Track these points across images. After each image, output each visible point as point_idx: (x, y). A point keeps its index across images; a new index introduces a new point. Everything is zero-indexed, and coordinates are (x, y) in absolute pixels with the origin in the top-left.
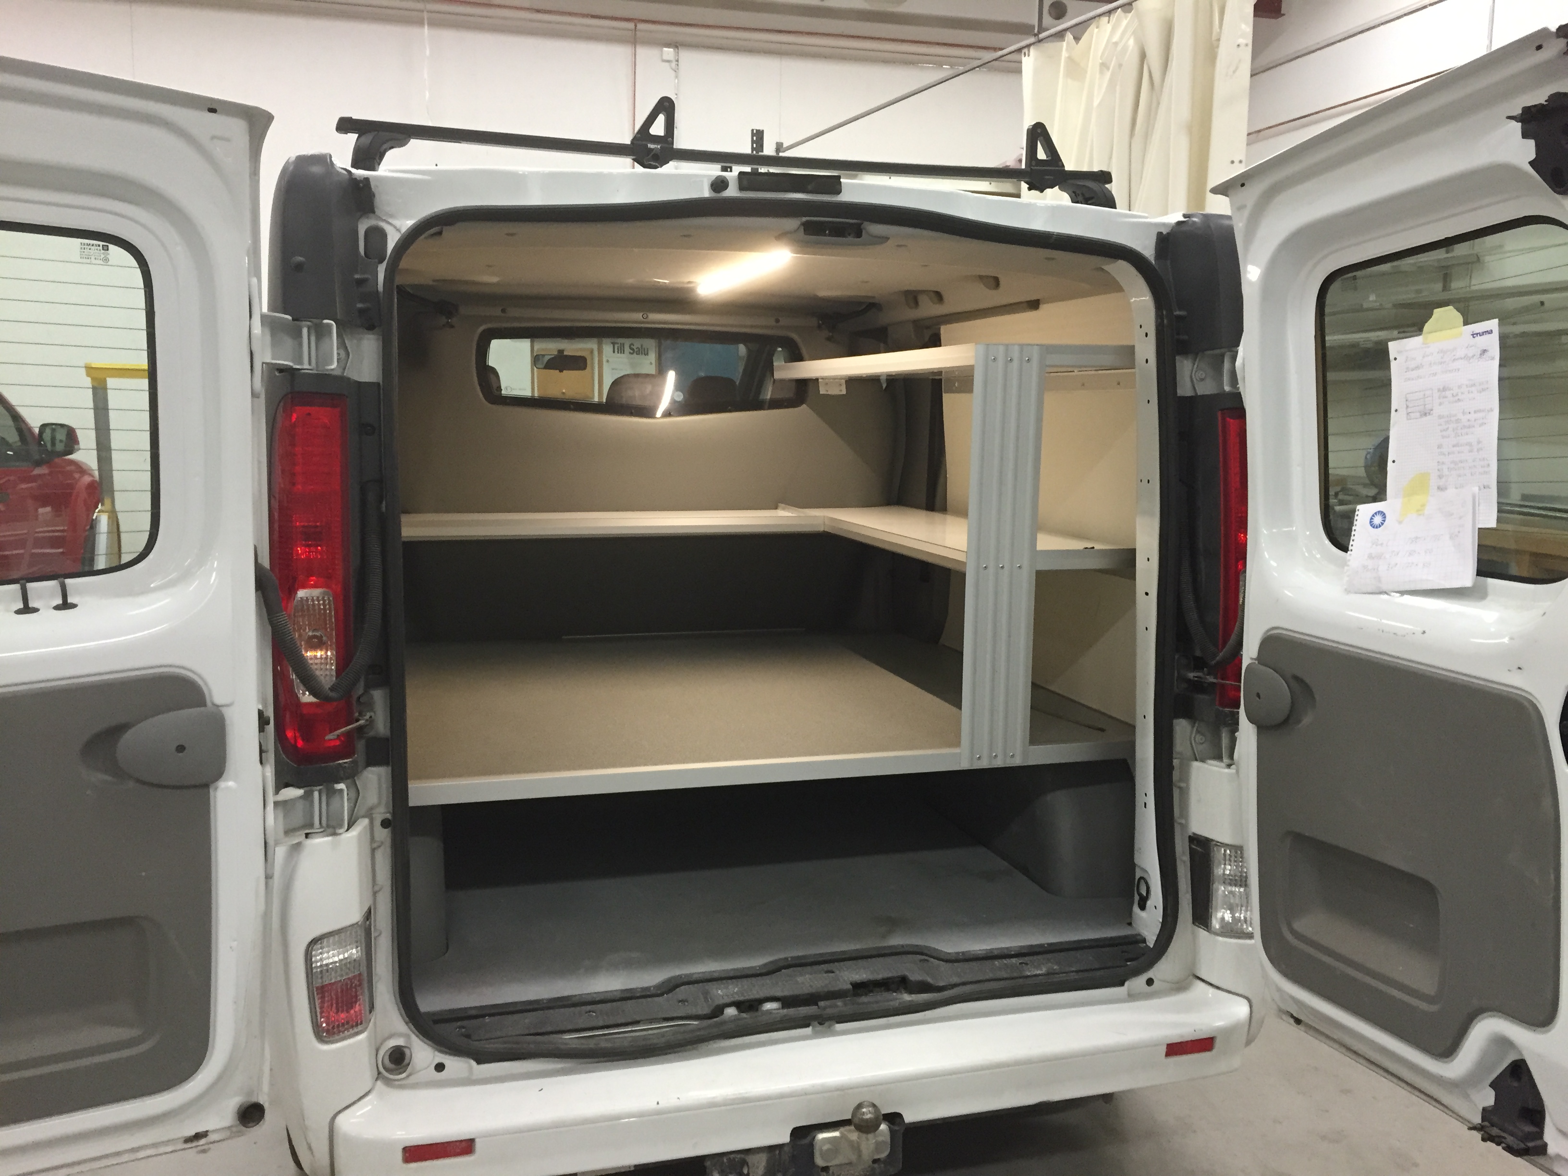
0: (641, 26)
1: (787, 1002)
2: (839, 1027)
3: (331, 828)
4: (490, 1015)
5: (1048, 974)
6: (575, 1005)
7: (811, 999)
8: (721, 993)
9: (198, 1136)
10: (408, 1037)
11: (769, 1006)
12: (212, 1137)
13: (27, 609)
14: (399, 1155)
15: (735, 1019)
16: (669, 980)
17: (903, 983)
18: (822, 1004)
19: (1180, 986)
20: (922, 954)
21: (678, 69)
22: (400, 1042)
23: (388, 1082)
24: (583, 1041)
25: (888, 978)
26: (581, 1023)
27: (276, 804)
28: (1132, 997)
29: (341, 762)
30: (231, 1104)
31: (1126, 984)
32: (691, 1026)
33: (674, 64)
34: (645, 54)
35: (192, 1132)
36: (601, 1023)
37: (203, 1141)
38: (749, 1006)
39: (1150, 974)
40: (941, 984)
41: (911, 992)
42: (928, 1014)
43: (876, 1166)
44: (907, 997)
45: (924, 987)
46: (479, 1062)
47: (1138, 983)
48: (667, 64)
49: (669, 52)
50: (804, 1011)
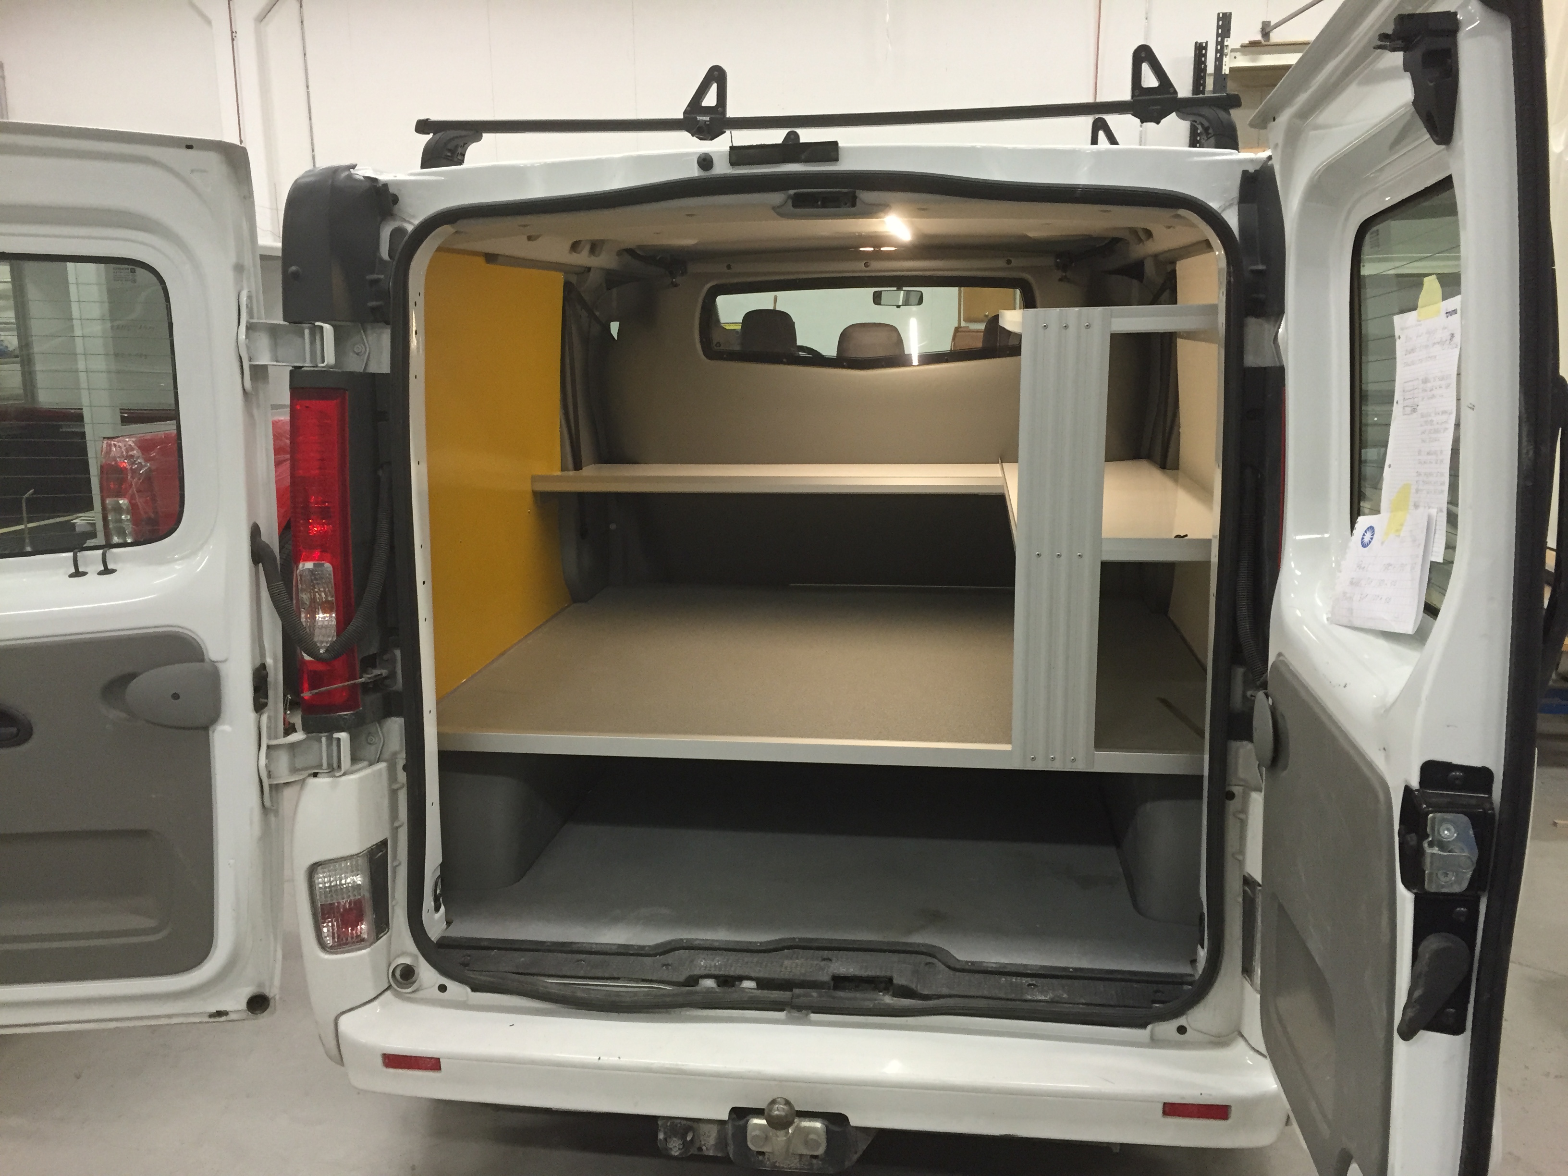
1: (763, 984)
2: (814, 1017)
3: (334, 768)
4: (499, 949)
5: (1052, 1002)
6: (573, 952)
7: (786, 985)
8: (703, 963)
9: (219, 1014)
10: (416, 956)
11: (748, 984)
12: (232, 1016)
13: (78, 574)
14: (379, 1061)
15: (709, 990)
16: (669, 942)
17: (885, 984)
18: (797, 991)
19: (1220, 1041)
20: (930, 955)
22: (407, 961)
23: (398, 995)
24: (561, 987)
25: (878, 977)
26: (565, 971)
27: (271, 748)
28: (1155, 1042)
29: (340, 714)
30: (246, 992)
31: (1149, 1027)
32: (664, 991)
35: (213, 1010)
36: (581, 974)
37: (223, 1018)
38: (727, 981)
39: (1182, 1021)
40: (926, 992)
41: (894, 995)
42: (910, 1020)
43: (814, 1161)
44: (888, 1000)
45: (906, 992)
46: (474, 990)
47: (1167, 1028)
50: (776, 995)
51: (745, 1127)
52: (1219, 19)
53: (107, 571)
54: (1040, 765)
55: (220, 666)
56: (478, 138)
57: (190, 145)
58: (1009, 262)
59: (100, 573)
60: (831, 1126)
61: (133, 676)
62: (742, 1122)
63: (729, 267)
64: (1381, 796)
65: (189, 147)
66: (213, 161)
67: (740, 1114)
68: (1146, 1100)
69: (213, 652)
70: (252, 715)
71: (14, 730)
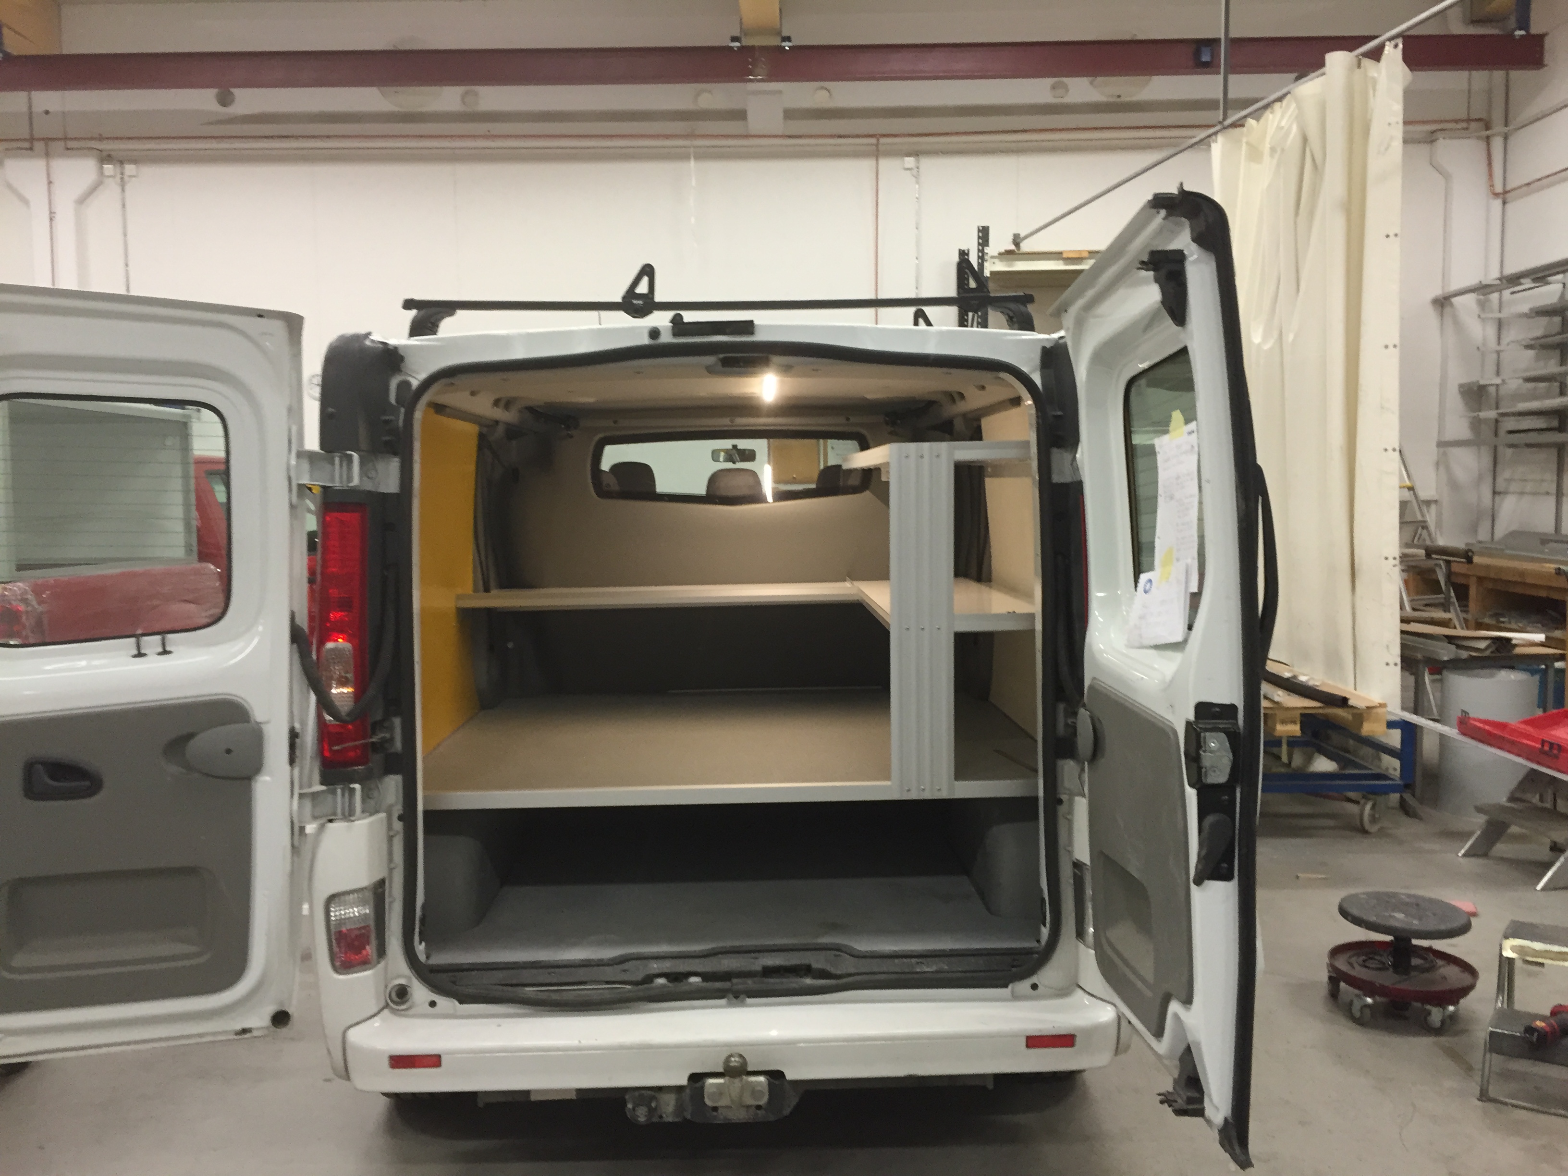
0: (883, 140)
1: (706, 977)
2: (749, 1001)
3: (349, 815)
4: (478, 970)
5: (937, 972)
6: (542, 967)
7: (727, 976)
8: (655, 967)
9: (245, 1031)
10: (409, 979)
11: (694, 980)
12: (255, 1033)
13: (140, 655)
14: (386, 1062)
15: (663, 986)
16: (622, 956)
17: (806, 970)
18: (735, 981)
19: (1063, 992)
20: (838, 950)
21: (918, 175)
22: (402, 981)
23: (394, 1012)
24: (539, 993)
25: (798, 965)
26: (541, 980)
27: (301, 796)
28: (1015, 997)
29: (356, 768)
30: (270, 1009)
31: (1010, 986)
32: (624, 989)
33: (915, 172)
34: (887, 165)
35: (239, 1027)
36: (555, 981)
37: (248, 1035)
38: (676, 977)
39: (1034, 979)
40: (839, 972)
41: (814, 978)
42: (827, 997)
43: (759, 1112)
44: (808, 981)
45: (823, 974)
46: (461, 1002)
47: (1023, 986)
48: (908, 172)
49: (910, 161)
50: (718, 985)
51: (702, 1088)
52: (979, 231)
53: (165, 652)
54: (914, 795)
55: (263, 726)
56: (451, 314)
57: (260, 314)
58: (848, 419)
59: (160, 654)
60: (772, 1080)
61: (190, 736)
62: (698, 1085)
63: (615, 422)
64: (1172, 736)
65: (260, 316)
66: (278, 326)
67: (697, 1078)
68: (1014, 1035)
69: (259, 714)
70: (288, 767)
71: (87, 783)
